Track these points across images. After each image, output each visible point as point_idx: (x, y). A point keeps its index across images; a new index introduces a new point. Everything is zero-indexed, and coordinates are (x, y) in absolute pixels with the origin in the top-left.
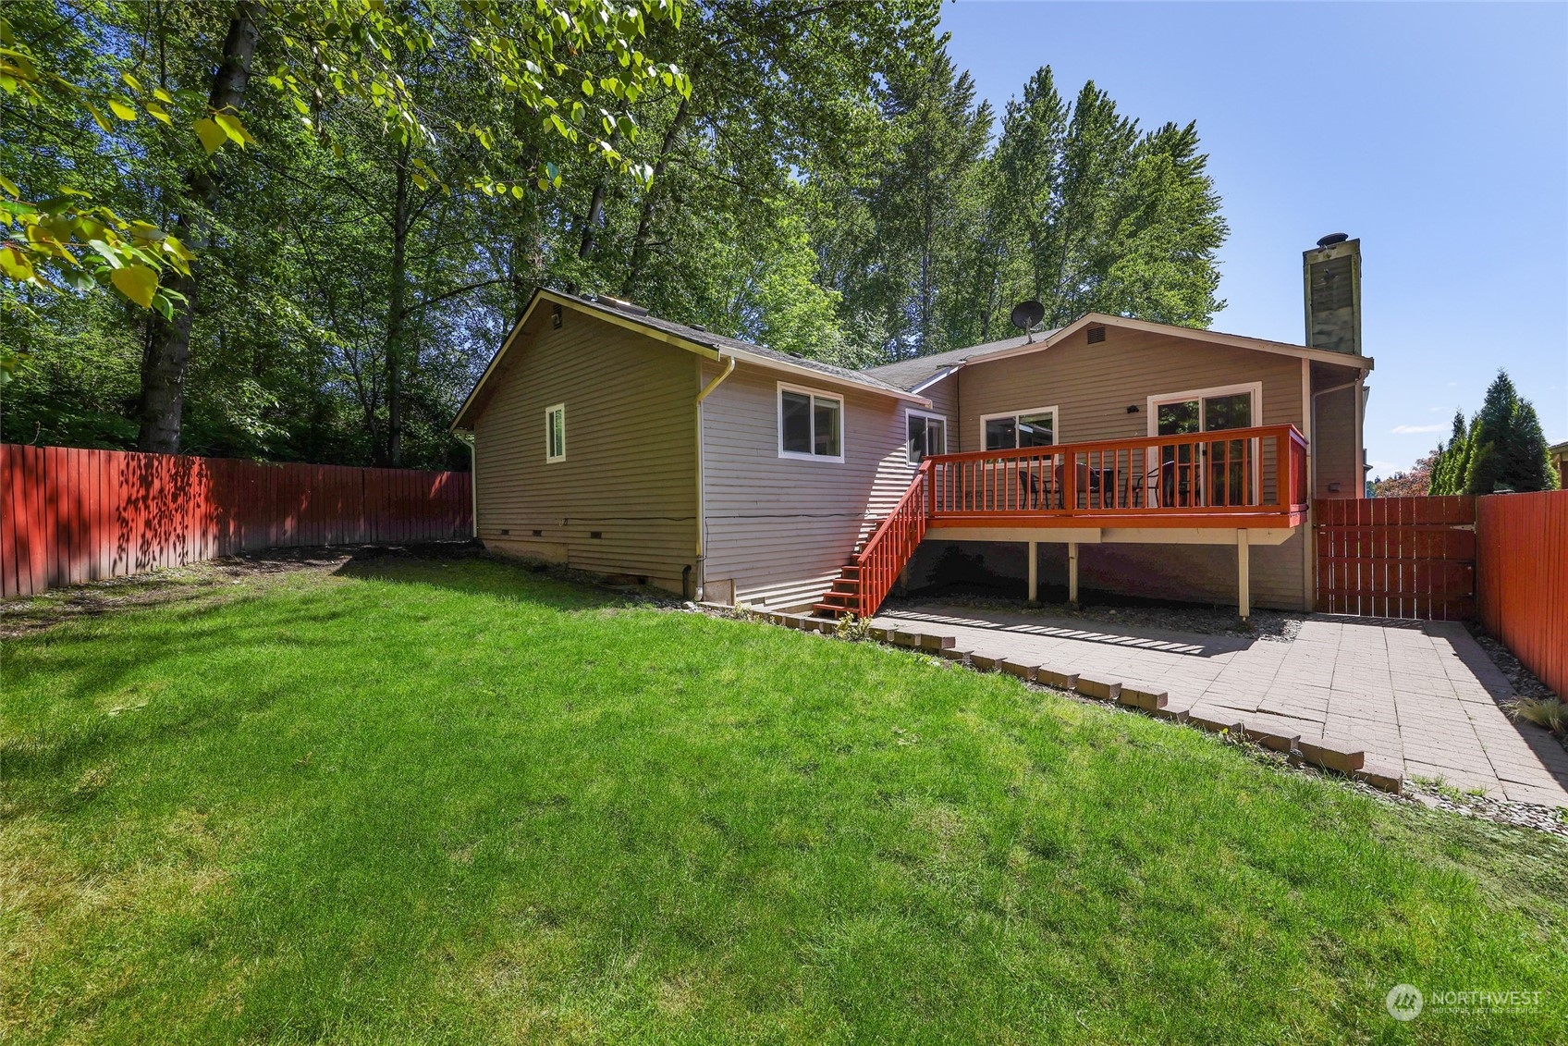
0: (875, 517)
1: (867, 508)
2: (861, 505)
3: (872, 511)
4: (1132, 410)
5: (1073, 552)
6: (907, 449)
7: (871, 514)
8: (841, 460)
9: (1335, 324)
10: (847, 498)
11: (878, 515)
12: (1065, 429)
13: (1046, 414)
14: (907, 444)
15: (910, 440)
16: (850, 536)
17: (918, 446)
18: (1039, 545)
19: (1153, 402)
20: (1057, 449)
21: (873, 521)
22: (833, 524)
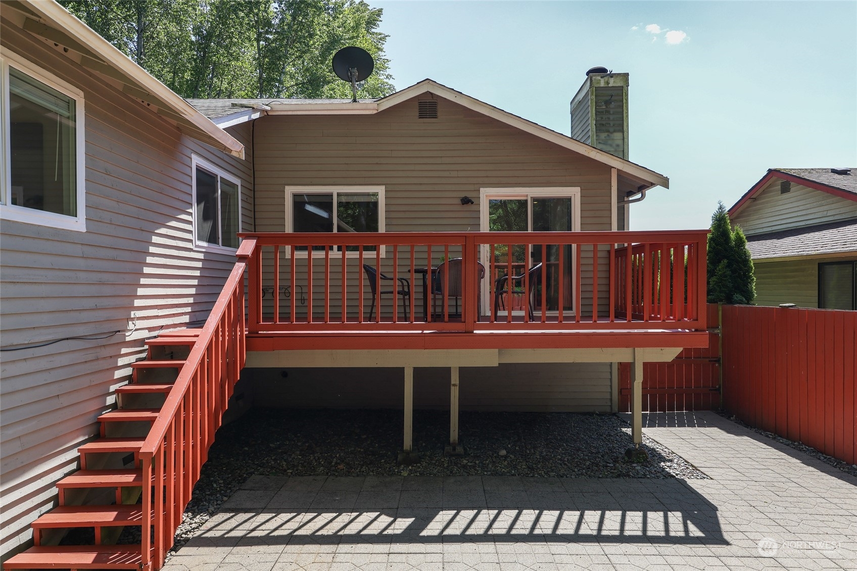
0: (145, 334)
1: (129, 319)
2: (119, 314)
3: (140, 324)
4: (466, 201)
5: (455, 379)
6: (194, 218)
7: (137, 330)
8: (77, 224)
9: (611, 145)
10: (90, 303)
11: (150, 329)
12: (393, 215)
13: (368, 195)
14: (194, 210)
15: (198, 203)
16: (98, 379)
17: (207, 215)
18: (416, 370)
19: (487, 195)
20: (385, 238)
21: (141, 342)
22: (65, 360)
